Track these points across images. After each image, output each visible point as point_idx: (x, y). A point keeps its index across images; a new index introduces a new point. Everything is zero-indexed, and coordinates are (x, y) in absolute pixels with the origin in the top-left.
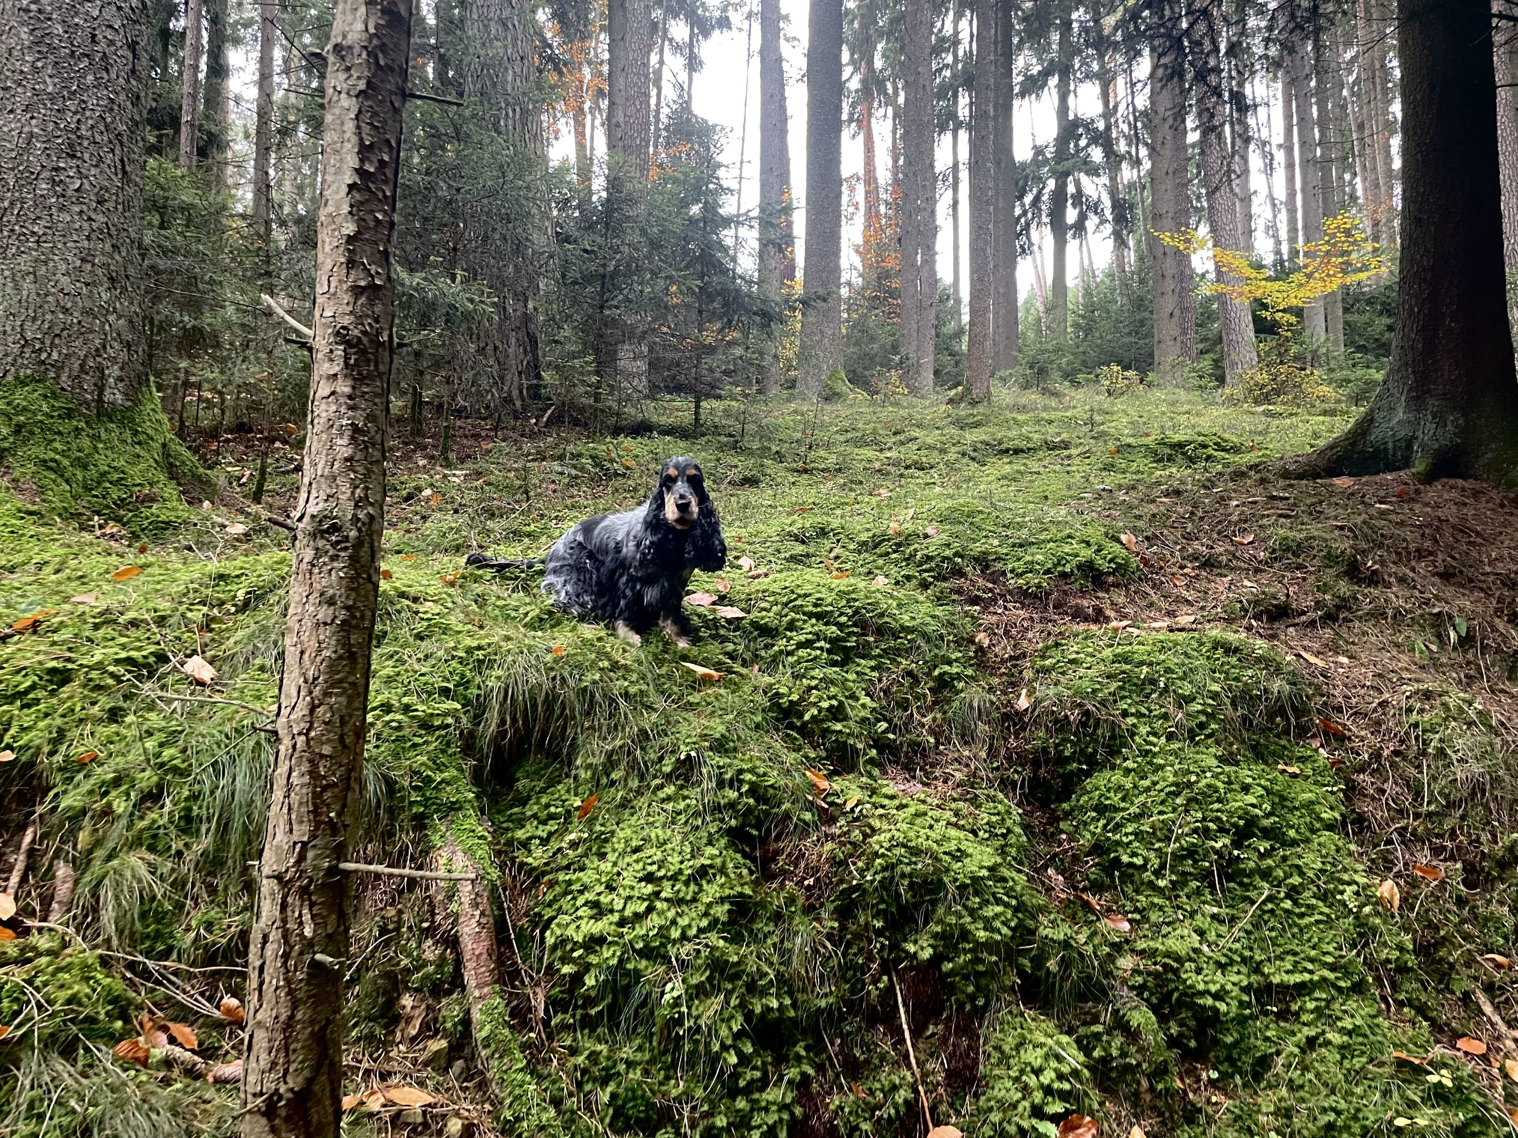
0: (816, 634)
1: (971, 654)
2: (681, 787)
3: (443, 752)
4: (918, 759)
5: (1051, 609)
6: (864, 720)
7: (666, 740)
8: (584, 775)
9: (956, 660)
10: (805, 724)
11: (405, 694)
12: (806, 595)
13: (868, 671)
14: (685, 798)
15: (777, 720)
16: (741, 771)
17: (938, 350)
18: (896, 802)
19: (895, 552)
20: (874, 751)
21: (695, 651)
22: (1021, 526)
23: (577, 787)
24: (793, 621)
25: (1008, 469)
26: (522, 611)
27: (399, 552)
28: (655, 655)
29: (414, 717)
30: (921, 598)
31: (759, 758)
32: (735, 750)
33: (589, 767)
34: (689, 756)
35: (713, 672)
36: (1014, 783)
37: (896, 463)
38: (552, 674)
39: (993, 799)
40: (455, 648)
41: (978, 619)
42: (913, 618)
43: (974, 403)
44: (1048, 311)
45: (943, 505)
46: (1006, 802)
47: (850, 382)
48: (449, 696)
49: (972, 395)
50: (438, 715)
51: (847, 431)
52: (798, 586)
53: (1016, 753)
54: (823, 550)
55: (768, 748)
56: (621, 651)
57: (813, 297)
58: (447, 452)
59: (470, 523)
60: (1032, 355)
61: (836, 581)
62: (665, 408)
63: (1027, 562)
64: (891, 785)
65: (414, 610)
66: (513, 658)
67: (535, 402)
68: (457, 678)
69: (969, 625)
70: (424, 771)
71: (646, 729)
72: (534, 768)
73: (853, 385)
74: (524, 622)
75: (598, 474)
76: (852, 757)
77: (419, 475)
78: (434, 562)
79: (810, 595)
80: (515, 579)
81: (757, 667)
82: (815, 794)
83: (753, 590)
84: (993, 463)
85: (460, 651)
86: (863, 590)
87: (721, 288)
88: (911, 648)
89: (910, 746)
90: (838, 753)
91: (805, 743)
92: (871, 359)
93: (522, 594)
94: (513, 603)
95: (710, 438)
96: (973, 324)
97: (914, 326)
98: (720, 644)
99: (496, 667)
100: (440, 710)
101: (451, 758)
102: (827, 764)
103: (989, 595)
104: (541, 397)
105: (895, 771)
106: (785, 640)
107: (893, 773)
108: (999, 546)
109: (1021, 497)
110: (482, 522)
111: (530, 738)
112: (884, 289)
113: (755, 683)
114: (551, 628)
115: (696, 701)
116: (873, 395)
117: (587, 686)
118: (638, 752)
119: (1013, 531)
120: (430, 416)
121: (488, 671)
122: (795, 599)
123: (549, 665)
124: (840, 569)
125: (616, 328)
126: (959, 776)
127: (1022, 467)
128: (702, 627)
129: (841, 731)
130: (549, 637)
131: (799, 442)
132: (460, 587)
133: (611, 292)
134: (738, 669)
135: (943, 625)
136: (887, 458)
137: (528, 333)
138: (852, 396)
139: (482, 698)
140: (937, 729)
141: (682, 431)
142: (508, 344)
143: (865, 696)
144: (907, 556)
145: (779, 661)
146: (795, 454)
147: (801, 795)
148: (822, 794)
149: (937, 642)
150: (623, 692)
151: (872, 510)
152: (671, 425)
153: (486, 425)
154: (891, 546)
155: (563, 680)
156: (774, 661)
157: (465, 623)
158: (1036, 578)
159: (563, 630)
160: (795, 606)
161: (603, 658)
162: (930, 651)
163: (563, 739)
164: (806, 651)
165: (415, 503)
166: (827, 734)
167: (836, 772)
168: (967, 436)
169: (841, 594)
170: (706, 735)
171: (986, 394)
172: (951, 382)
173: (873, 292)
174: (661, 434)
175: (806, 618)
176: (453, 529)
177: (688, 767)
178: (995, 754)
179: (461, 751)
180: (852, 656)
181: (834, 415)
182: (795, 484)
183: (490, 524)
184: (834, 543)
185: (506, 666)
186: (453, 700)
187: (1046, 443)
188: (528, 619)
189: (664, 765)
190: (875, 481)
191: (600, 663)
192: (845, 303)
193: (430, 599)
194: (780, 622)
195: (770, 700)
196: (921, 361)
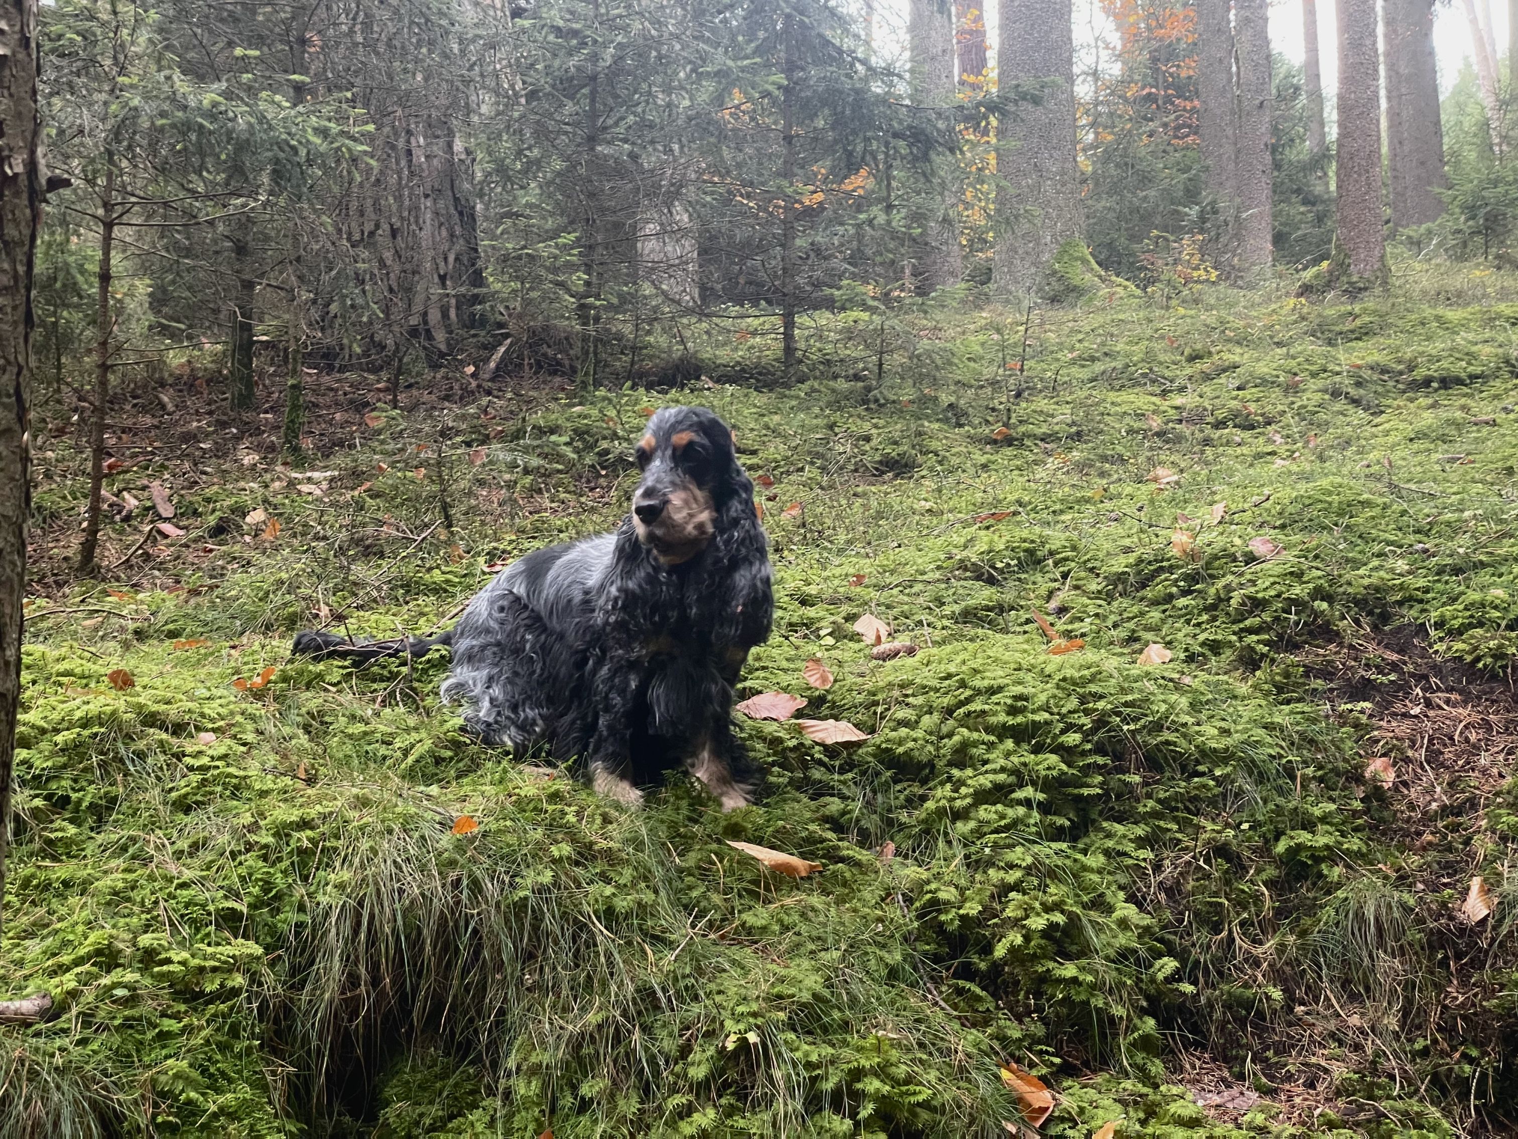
0: (1015, 772)
1: (1357, 805)
2: (730, 1111)
3: (223, 1048)
4: (1248, 1036)
6: (1124, 954)
7: (696, 1009)
8: (524, 1088)
9: (1324, 819)
10: (996, 967)
11: (146, 928)
12: (992, 691)
13: (1129, 847)
14: (738, 1134)
15: (937, 959)
16: (857, 1074)
17: (1280, 192)
18: (1201, 1134)
19: (1185, 593)
20: (1151, 1022)
21: (759, 814)
22: (1455, 529)
23: (509, 1117)
24: (965, 745)
25: (1428, 418)
26: (398, 743)
27: (172, 635)
28: (673, 826)
29: (162, 976)
30: (1243, 689)
31: (896, 1045)
32: (845, 1026)
33: (535, 1070)
34: (743, 1043)
35: (795, 861)
36: (1463, 1083)
37: (1196, 418)
38: (452, 875)
39: (1416, 1121)
40: (254, 828)
41: (1369, 728)
42: (1225, 732)
43: (1354, 292)
44: (1503, 105)
45: (1286, 494)
46: (1446, 1125)
47: (1100, 264)
48: (238, 928)
49: (1350, 275)
50: (214, 969)
51: (1093, 359)
52: (976, 671)
53: (1464, 1018)
54: (1032, 595)
55: (916, 1021)
56: (599, 820)
57: (1012, 95)
58: (297, 437)
59: (318, 570)
60: (1473, 191)
61: (1058, 659)
62: (729, 331)
63: (1472, 604)
64: (1190, 1096)
65: (175, 750)
66: (372, 843)
67: (473, 332)
68: (256, 890)
69: (1349, 743)
70: (183, 1091)
71: (652, 987)
72: (419, 1076)
73: (1107, 269)
74: (403, 766)
75: (593, 466)
76: (1103, 1036)
77: (242, 484)
78: (233, 652)
79: (1000, 689)
80: (389, 679)
81: (892, 846)
82: (1022, 1118)
83: (881, 684)
84: (1399, 407)
85: (264, 832)
86: (1116, 675)
87: (827, 90)
88: (1224, 796)
89: (1230, 1008)
90: (1072, 1027)
91: (998, 1007)
92: (1142, 218)
93: (401, 709)
94: (382, 728)
95: (816, 385)
96: (1345, 134)
97: (1228, 150)
98: (812, 799)
99: (338, 864)
100: (219, 960)
101: (241, 1059)
102: (1047, 1052)
103: (1393, 677)
104: (483, 321)
105: (1198, 1063)
106: (948, 786)
107: (1194, 1068)
108: (1410, 573)
109: (1455, 472)
110: (342, 567)
111: (411, 1012)
112: (1166, 81)
113: (888, 880)
114: (458, 777)
115: (760, 922)
116: (1146, 287)
117: (526, 898)
118: (637, 1036)
119: (1437, 541)
120: (272, 369)
121: (321, 873)
122: (968, 701)
123: (446, 855)
124: (1068, 634)
125: (622, 179)
126: (1340, 1072)
127: (1458, 414)
128: (773, 764)
129: (1074, 980)
130: (450, 796)
131: (994, 383)
132: (276, 699)
133: (611, 110)
134: (851, 853)
135: (1293, 744)
136: (1176, 408)
137: (456, 200)
138: (1104, 291)
139: (308, 931)
140: (1287, 969)
141: (760, 374)
142: (417, 222)
143: (1126, 901)
144: (1210, 601)
145: (938, 831)
146: (987, 408)
147: (990, 1122)
148: (1036, 1119)
149: (1280, 782)
150: (602, 908)
151: (1140, 509)
152: (738, 363)
153: (378, 382)
154: (1176, 580)
155: (476, 886)
156: (927, 832)
157: (279, 774)
158: (1493, 638)
159: (482, 781)
160: (968, 714)
161: (560, 837)
162: (1265, 801)
163: (479, 1012)
164: (993, 809)
165: (233, 537)
166: (1045, 987)
167: (1068, 1070)
168: (1342, 356)
169: (1067, 684)
170: (780, 997)
171: (1379, 274)
172: (1308, 253)
173: (1143, 88)
174: (718, 381)
175: (992, 738)
176: (283, 583)
177: (742, 1066)
178: (1417, 1021)
179: (261, 1045)
180: (1094, 816)
181: (1066, 330)
182: (984, 467)
183: (359, 570)
184: (1056, 580)
185: (357, 861)
186: (246, 937)
187: (1507, 362)
188: (410, 760)
189: (693, 1064)
190: (1149, 454)
191: (553, 848)
192: (1087, 113)
193: (210, 726)
194: (938, 749)
195: (919, 917)
196: (1244, 215)
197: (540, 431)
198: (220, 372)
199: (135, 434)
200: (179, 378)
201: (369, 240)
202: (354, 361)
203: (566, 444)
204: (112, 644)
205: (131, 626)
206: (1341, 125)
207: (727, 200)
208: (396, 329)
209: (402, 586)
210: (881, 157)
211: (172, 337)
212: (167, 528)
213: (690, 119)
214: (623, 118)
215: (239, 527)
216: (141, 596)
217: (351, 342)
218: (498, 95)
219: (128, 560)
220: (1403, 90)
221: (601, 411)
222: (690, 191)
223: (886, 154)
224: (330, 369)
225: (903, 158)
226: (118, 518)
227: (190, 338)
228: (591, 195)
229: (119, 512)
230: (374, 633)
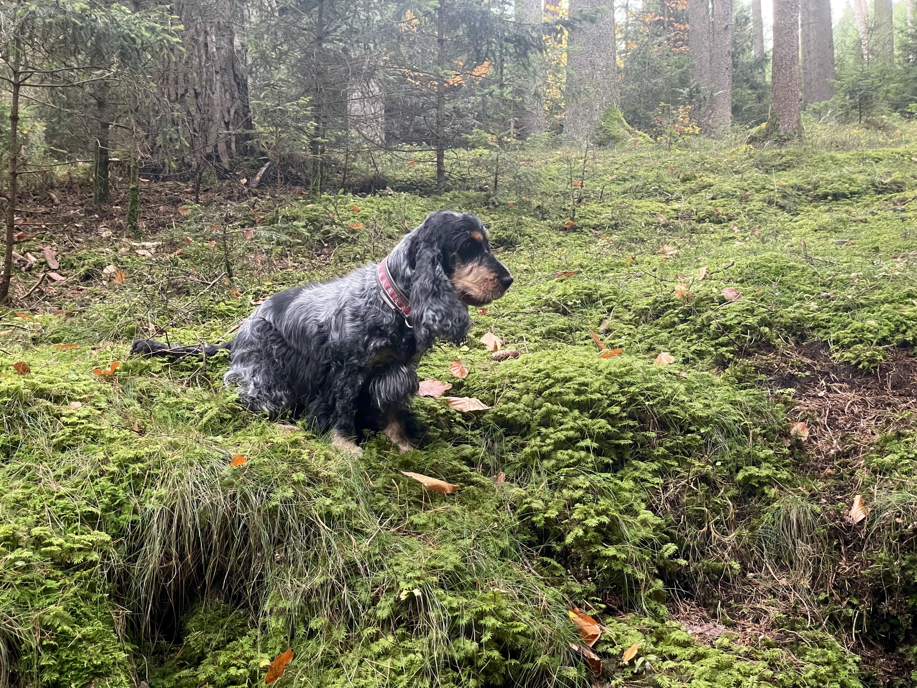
0: (580, 430)
1: (786, 451)
2: (403, 638)
3: (85, 598)
4: (718, 592)
5: (889, 390)
6: (644, 542)
7: (382, 574)
8: (274, 623)
9: (766, 460)
10: (567, 550)
11: (37, 524)
12: (566, 380)
13: (648, 476)
14: (407, 651)
15: (530, 544)
16: (482, 615)
17: (736, 81)
18: (691, 651)
19: (683, 321)
20: (660, 583)
21: (422, 456)
22: (845, 284)
23: (266, 640)
24: (549, 413)
25: (826, 218)
26: (197, 409)
27: (56, 341)
28: (368, 462)
29: (46, 554)
30: (718, 380)
31: (506, 596)
32: (474, 585)
33: (282, 612)
34: (411, 596)
35: (444, 484)
36: (849, 620)
37: (687, 216)
38: (231, 492)
39: (820, 643)
40: (105, 461)
41: (793, 404)
42: (707, 406)
43: (781, 142)
44: (870, 31)
45: (743, 261)
46: (839, 646)
47: (629, 123)
48: (95, 524)
49: (779, 132)
50: (80, 549)
51: (625, 180)
52: (556, 368)
53: (850, 581)
54: (590, 322)
55: (517, 582)
56: (322, 458)
57: (578, 17)
58: (135, 220)
59: (148, 302)
60: (853, 82)
61: (606, 361)
62: (403, 160)
63: (856, 329)
64: (683, 628)
65: (56, 412)
66: (180, 471)
67: (246, 158)
68: (106, 500)
69: (781, 413)
70: (59, 625)
71: (354, 561)
72: (209, 616)
73: (633, 126)
74: (200, 424)
75: (319, 241)
76: (631, 591)
77: (101, 249)
78: (93, 352)
79: (571, 379)
80: (191, 370)
81: (503, 475)
82: (581, 641)
83: (497, 375)
84: (808, 211)
85: (111, 464)
86: (641, 371)
87: (465, 12)
88: (706, 445)
89: (708, 574)
90: (612, 585)
91: (567, 574)
92: (654, 95)
93: (199, 388)
94: (187, 400)
95: (456, 193)
96: (777, 45)
97: (707, 55)
98: (454, 446)
99: (158, 484)
100: (83, 544)
101: (96, 605)
102: (597, 601)
103: (808, 373)
104: (252, 151)
105: (688, 608)
106: (539, 438)
107: (686, 610)
108: (818, 310)
109: (843, 250)
110: (163, 301)
111: (203, 577)
112: (669, 12)
113: (501, 496)
114: (235, 431)
115: (422, 522)
116: (656, 137)
117: (277, 506)
118: (345, 591)
119: (835, 291)
120: (120, 179)
121: (148, 490)
122: (551, 386)
123: (226, 479)
124: (612, 346)
125: (338, 64)
126: (774, 613)
127: (844, 215)
128: (431, 424)
129: (614, 557)
130: (229, 443)
131: (565, 194)
132: (120, 381)
133: (332, 20)
134: (478, 479)
135: (748, 414)
136: (675, 210)
137: (236, 76)
138: (631, 139)
139: (140, 525)
140: (743, 550)
141: (422, 186)
142: (211, 89)
143: (646, 509)
144: (698, 326)
145: (532, 466)
146: (561, 208)
147: (562, 644)
148: (590, 642)
149: (740, 437)
150: (324, 512)
151: (654, 271)
152: (409, 179)
153: (187, 188)
154: (678, 314)
155: (245, 498)
156: (525, 466)
157: (120, 428)
158: (868, 350)
159: (249, 433)
160: (551, 394)
161: (298, 468)
162: (731, 449)
163: (247, 576)
164: (566, 452)
165: (95, 282)
166: (596, 561)
167: (610, 612)
168: (774, 180)
169: (612, 377)
170: (434, 567)
171: (796, 131)
172: (753, 118)
173: (655, 17)
174: (397, 190)
175: (566, 409)
176: (126, 310)
177: (411, 610)
178: (821, 582)
179: (110, 597)
180: (627, 457)
181: (608, 162)
182: (559, 244)
183: (174, 303)
184: (604, 313)
185: (170, 483)
186: (100, 529)
187: (873, 185)
188: (205, 420)
189: (380, 608)
190: (659, 238)
191: (294, 475)
192: (621, 31)
193: (78, 397)
194: (532, 415)
195: (520, 518)
196: (715, 94)
197: (287, 219)
198: (88, 180)
199: (35, 218)
200: (62, 183)
201: (181, 99)
202: (172, 174)
203: (304, 227)
204: (17, 346)
205: (30, 335)
206: (776, 40)
207: (403, 79)
208: (198, 155)
209: (201, 313)
210: (498, 54)
211: (58, 159)
212: (54, 275)
213: (381, 28)
214: (339, 27)
215: (99, 276)
216: (36, 317)
217: (170, 162)
218: (261, 10)
219: (29, 295)
220: (811, 21)
221: (324, 207)
222: (380, 74)
223: (501, 52)
224: (157, 178)
225: (511, 55)
226: (23, 269)
227: (69, 159)
228: (319, 74)
229: (24, 265)
230: (183, 341)
